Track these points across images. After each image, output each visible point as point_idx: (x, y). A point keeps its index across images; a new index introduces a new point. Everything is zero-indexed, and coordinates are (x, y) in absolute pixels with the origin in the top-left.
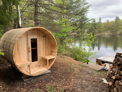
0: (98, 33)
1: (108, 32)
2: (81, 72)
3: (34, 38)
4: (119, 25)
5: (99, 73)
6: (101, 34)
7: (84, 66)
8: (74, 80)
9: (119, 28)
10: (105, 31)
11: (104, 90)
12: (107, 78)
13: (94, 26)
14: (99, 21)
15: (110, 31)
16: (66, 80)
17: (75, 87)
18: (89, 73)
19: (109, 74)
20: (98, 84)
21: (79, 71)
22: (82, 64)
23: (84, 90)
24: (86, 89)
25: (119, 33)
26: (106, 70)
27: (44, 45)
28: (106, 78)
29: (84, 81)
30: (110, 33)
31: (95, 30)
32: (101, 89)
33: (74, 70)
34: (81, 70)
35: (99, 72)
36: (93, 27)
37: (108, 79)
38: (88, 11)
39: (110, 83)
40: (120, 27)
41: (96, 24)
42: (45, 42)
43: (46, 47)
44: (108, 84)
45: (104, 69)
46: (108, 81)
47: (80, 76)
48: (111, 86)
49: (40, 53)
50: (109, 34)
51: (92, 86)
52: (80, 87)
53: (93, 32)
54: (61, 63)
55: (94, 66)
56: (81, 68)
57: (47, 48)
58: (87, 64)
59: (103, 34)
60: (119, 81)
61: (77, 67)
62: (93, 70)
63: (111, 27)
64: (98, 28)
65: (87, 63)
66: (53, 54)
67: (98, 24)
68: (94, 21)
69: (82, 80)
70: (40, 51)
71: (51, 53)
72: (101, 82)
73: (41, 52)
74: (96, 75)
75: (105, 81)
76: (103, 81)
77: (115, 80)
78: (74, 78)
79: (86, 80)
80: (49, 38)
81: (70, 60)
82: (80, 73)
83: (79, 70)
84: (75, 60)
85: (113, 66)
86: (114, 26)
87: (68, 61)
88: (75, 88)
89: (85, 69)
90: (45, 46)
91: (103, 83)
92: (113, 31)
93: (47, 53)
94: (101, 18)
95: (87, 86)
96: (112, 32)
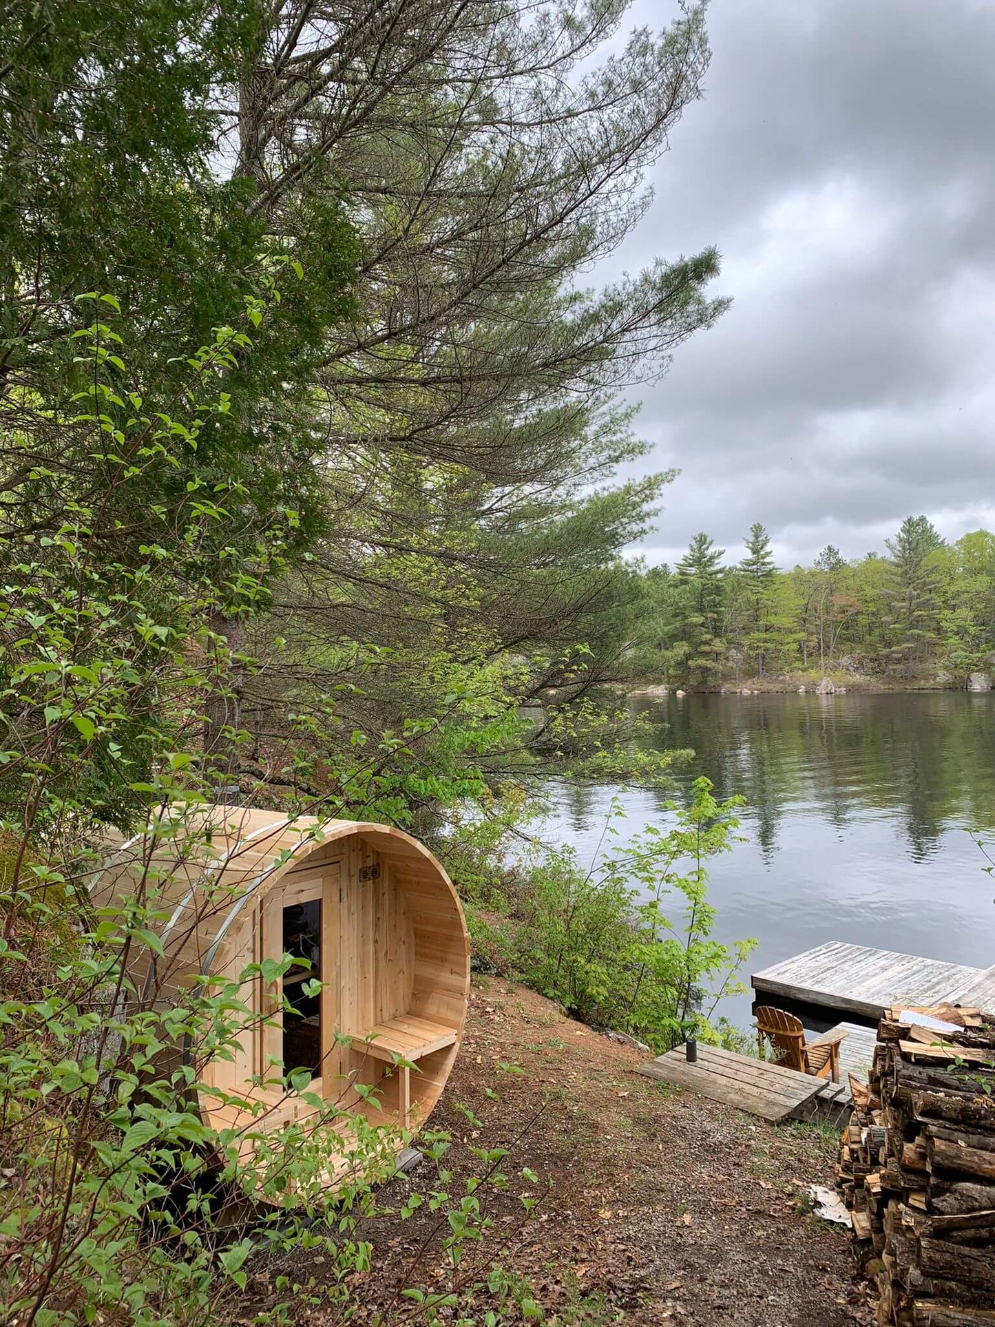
0: (750, 674)
1: (845, 660)
2: (652, 1137)
3: (304, 898)
4: (938, 600)
5: (787, 1139)
6: (775, 687)
7: (666, 1086)
8: (617, 1216)
9: (938, 630)
10: (808, 654)
11: (824, 1270)
12: (844, 1181)
13: (701, 610)
14: (749, 555)
15: (858, 651)
16: (558, 1220)
17: (643, 1266)
18: (714, 1150)
19: (852, 1151)
20: (784, 1232)
21: (639, 1136)
22: (647, 1067)
23: (702, 1280)
24: (714, 1276)
25: (943, 677)
26: (839, 1105)
27: (364, 943)
28: (839, 1185)
29: (687, 1219)
30: (858, 678)
31: (718, 645)
32: (808, 1269)
33: (595, 1126)
34: (650, 1126)
35: (790, 1130)
36: (697, 619)
37: (852, 1189)
38: (649, 522)
39: (862, 1221)
40: (947, 613)
41: (718, 590)
42: (370, 918)
43: (376, 959)
44: (850, 1226)
45: (822, 1101)
46: (849, 1206)
47: (652, 1175)
48: (868, 1241)
49: (339, 1012)
50: (853, 690)
51: (748, 1248)
52: (673, 1265)
53: (701, 662)
54: (475, 1066)
55: (748, 1074)
56: (644, 1104)
57: (383, 964)
58: (688, 1067)
59: (800, 678)
60: (901, 1206)
61: (612, 1100)
62: (741, 1119)
63: (863, 620)
64: (746, 630)
65: (691, 1056)
66: (432, 1009)
67: (739, 586)
68: (700, 560)
69: (674, 1209)
70: (339, 993)
71: (415, 996)
72: (803, 1213)
73: (346, 999)
74: (769, 1164)
75: (832, 1207)
76: (818, 1204)
77: (885, 1196)
78: (612, 1204)
79: (701, 1209)
80: (398, 881)
81: (545, 1032)
82: (647, 1148)
83: (637, 1121)
84: (576, 1014)
85: (872, 1096)
86: (891, 610)
87: (530, 1036)
88: (643, 1272)
89: (679, 1111)
90: (371, 947)
91: (821, 1220)
92: (888, 658)
93: (386, 1001)
94: (767, 531)
95: (718, 1258)
96: (879, 666)
